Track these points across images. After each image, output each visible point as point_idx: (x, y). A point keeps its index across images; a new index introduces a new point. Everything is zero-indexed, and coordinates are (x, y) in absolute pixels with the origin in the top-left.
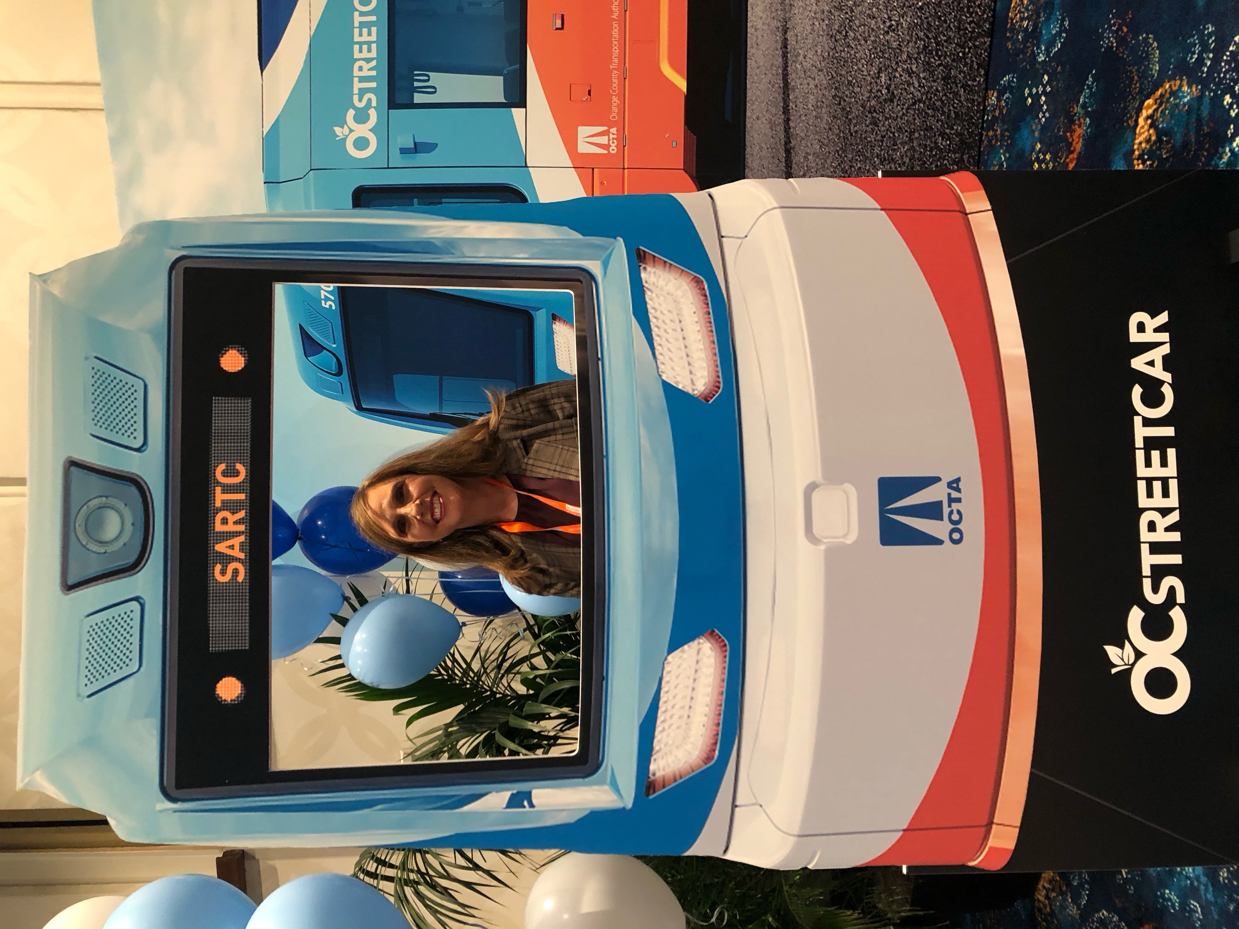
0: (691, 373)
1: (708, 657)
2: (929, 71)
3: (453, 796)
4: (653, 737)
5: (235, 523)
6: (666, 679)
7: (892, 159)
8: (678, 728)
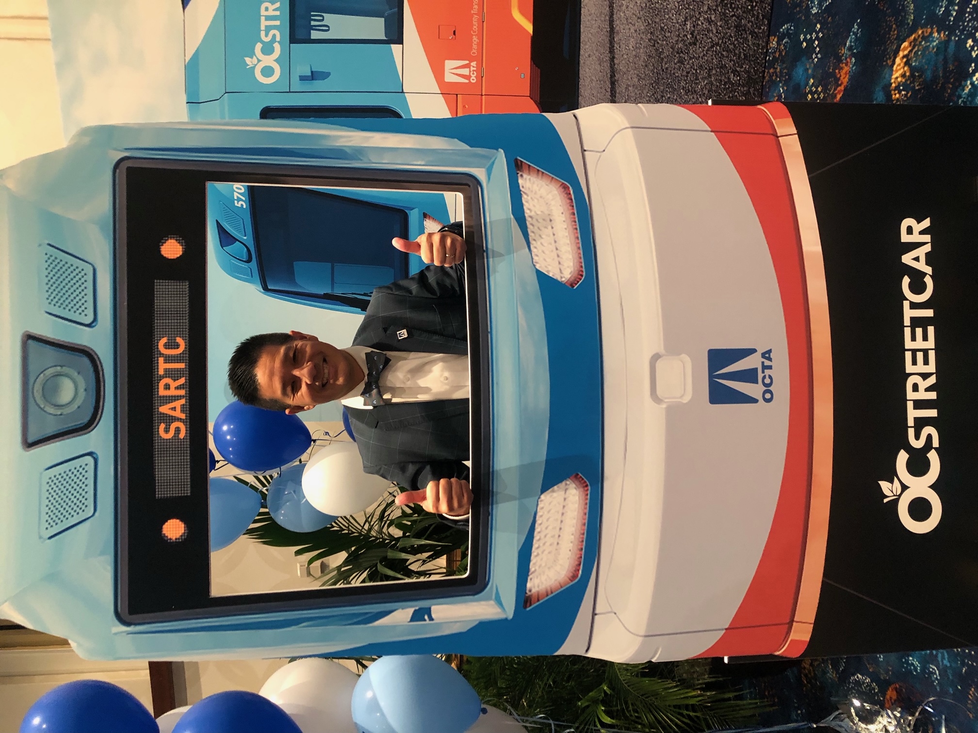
0: (559, 263)
1: (574, 495)
2: (724, 20)
3: (367, 613)
4: (529, 561)
5: (177, 388)
6: (539, 514)
7: (695, 91)
8: (549, 553)
